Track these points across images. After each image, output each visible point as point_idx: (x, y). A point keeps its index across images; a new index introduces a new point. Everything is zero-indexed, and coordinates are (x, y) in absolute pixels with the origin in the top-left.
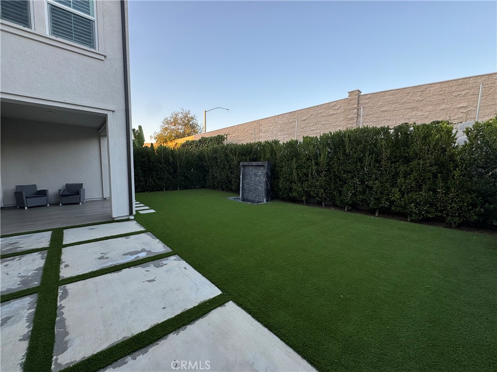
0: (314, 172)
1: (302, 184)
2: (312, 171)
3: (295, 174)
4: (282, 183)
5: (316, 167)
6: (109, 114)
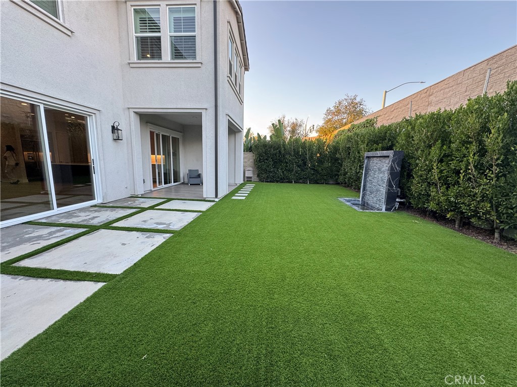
0: (471, 167)
2: (468, 164)
3: (435, 171)
5: (476, 157)
6: (203, 112)
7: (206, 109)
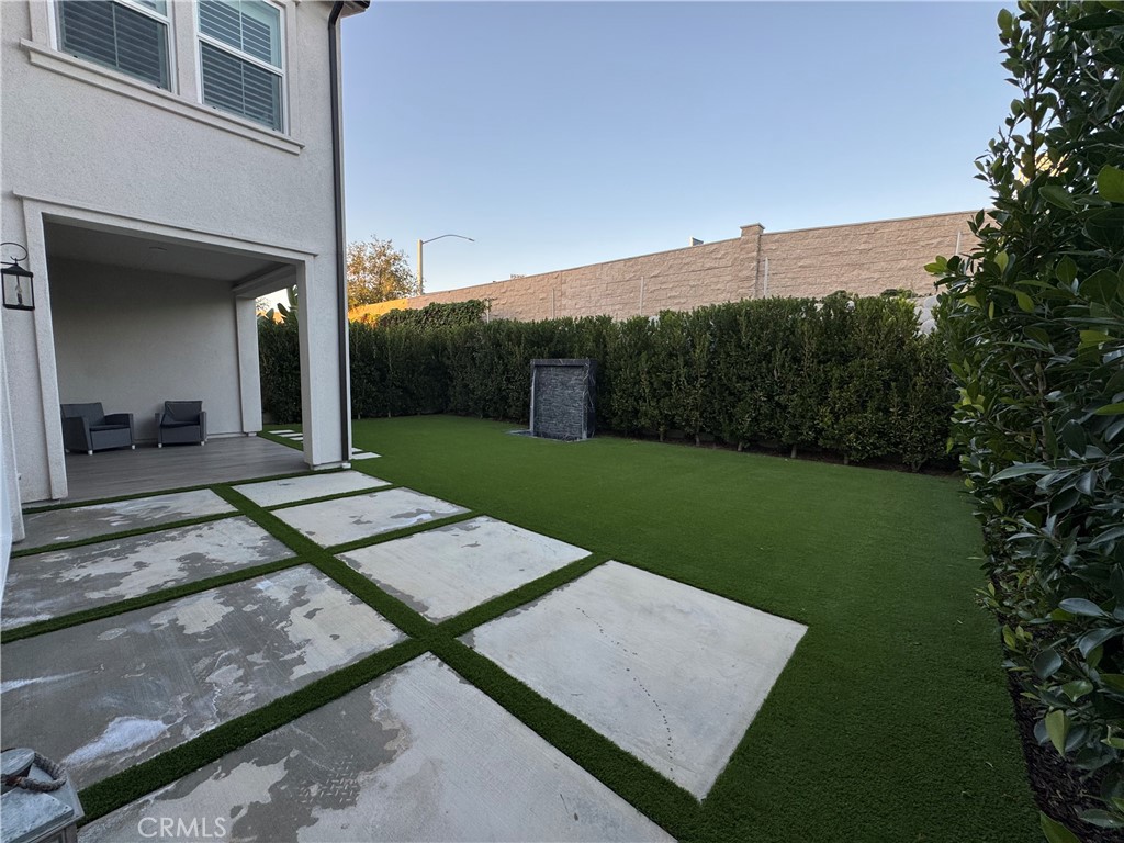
0: (682, 379)
1: (658, 402)
2: (679, 376)
3: (645, 383)
4: (617, 401)
5: (685, 370)
6: (308, 260)
7: (315, 255)
